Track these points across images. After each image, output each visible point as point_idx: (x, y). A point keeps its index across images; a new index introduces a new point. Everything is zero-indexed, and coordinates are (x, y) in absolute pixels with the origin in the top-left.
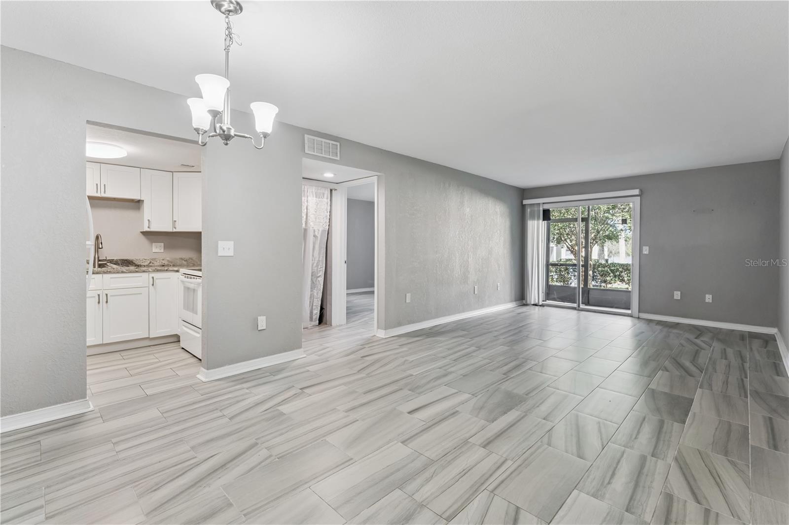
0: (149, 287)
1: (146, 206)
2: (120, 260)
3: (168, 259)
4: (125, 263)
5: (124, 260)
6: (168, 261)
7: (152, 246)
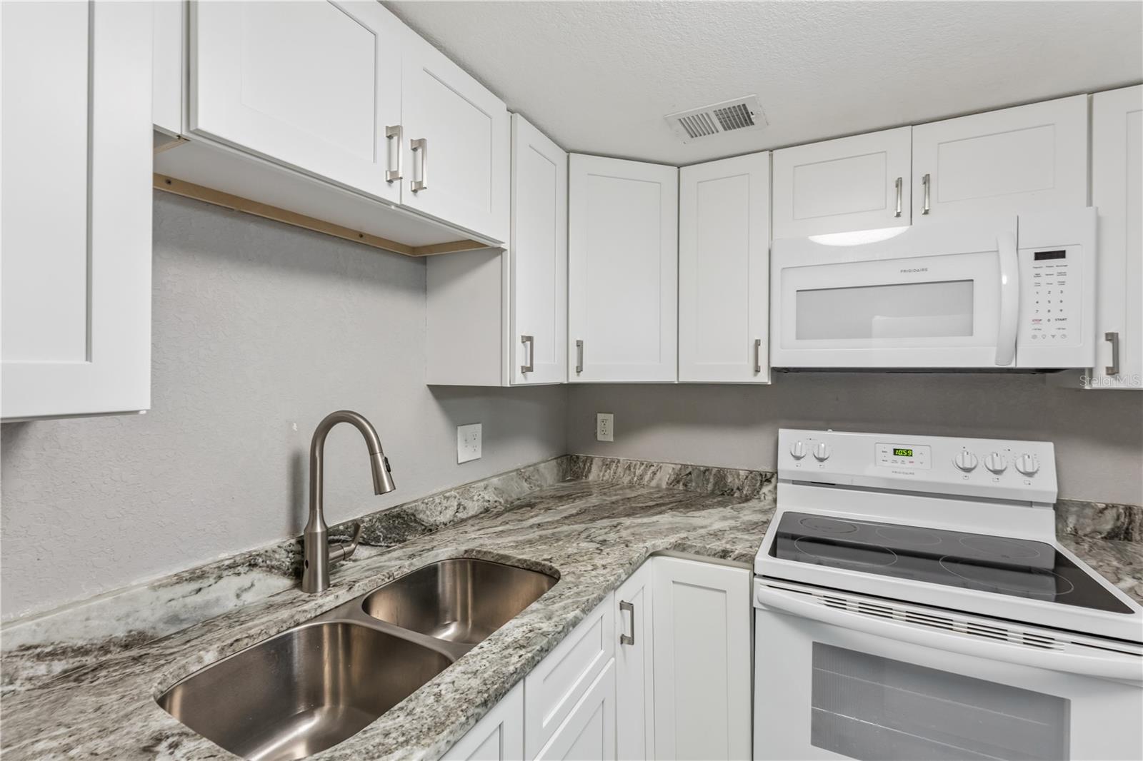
2: (380, 519)
3: (496, 481)
4: (395, 528)
5: (393, 517)
6: (495, 489)
7: (456, 439)
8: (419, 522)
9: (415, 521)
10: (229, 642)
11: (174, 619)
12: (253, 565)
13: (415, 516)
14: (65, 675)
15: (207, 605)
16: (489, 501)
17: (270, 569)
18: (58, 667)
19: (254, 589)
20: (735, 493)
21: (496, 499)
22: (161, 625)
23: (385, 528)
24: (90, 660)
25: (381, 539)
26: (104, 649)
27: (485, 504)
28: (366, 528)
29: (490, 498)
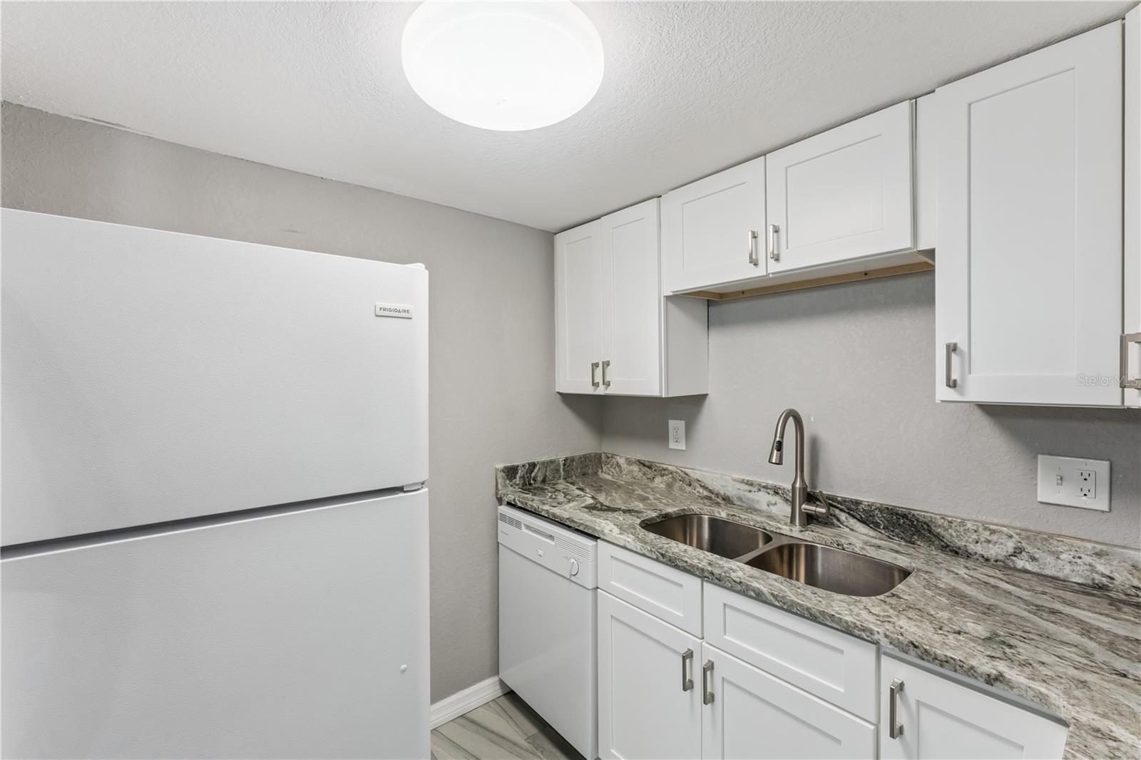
2: (880, 509)
4: (900, 525)
5: (897, 514)
7: (1034, 469)
8: (938, 536)
9: (930, 531)
10: (732, 513)
11: (740, 499)
12: (776, 493)
13: (929, 526)
15: (753, 500)
16: (1111, 578)
17: (783, 499)
18: (706, 493)
19: (776, 506)
22: (735, 498)
23: (887, 521)
24: (713, 497)
25: (882, 527)
26: (717, 495)
27: (1097, 577)
28: (864, 510)
29: (1115, 575)
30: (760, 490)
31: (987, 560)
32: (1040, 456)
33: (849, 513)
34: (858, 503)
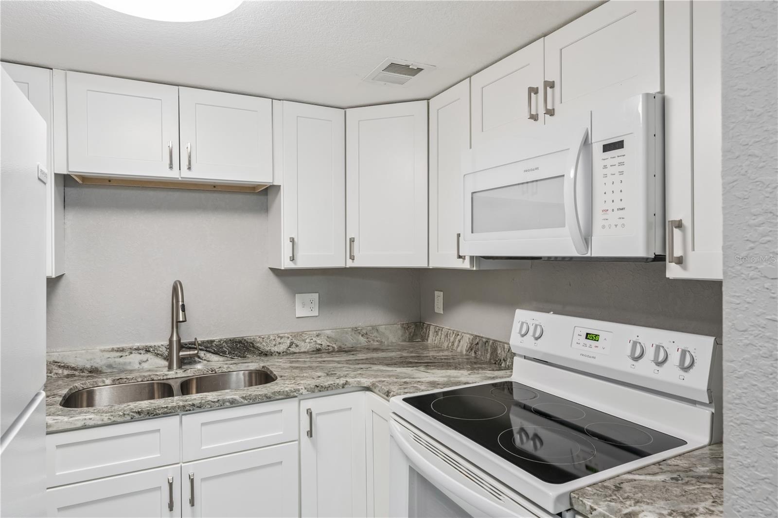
0: (299, 440)
1: (286, 201)
2: (226, 342)
3: (328, 332)
4: (237, 348)
5: (236, 342)
6: (328, 337)
7: (294, 302)
8: (258, 349)
9: (253, 347)
11: (110, 366)
12: (147, 351)
13: (253, 344)
14: (68, 376)
15: (125, 364)
16: (322, 345)
17: (157, 355)
18: (66, 372)
19: (148, 362)
20: (502, 363)
21: (328, 344)
22: (104, 368)
23: (231, 348)
24: (77, 373)
26: (82, 370)
27: (317, 346)
28: (216, 345)
29: (323, 343)
30: (131, 353)
31: (280, 353)
32: (296, 295)
33: (206, 351)
34: (212, 341)
